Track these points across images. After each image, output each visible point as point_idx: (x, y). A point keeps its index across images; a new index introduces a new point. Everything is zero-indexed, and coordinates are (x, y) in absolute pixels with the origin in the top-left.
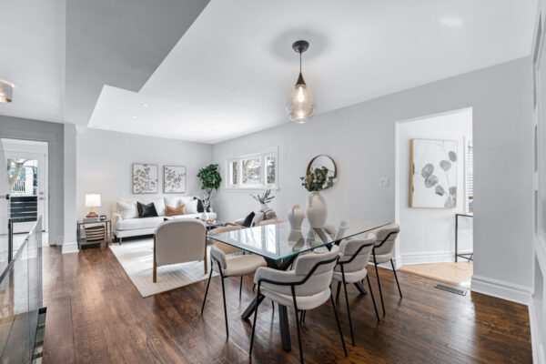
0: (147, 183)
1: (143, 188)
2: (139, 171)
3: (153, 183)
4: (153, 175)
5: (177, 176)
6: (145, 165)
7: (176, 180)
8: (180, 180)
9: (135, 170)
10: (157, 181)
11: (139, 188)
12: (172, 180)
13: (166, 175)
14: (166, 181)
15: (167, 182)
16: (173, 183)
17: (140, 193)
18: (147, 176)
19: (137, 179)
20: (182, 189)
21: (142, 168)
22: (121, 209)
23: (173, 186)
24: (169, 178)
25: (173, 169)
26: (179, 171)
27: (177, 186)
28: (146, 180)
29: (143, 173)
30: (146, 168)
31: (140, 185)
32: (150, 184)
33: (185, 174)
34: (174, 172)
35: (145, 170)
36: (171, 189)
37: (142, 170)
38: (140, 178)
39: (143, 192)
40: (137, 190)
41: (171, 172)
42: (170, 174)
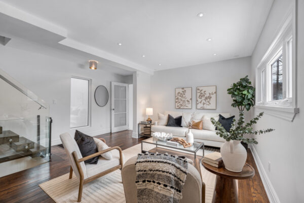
0: (184, 101)
1: (181, 105)
2: (179, 93)
3: (188, 101)
4: (188, 95)
5: (207, 95)
6: (183, 88)
7: (206, 98)
8: (210, 98)
9: (177, 92)
10: (191, 99)
11: (178, 105)
12: (203, 98)
13: (199, 94)
15: (199, 100)
16: (204, 101)
17: (179, 108)
18: (184, 96)
19: (178, 99)
20: (213, 106)
22: (159, 118)
23: (204, 104)
24: (201, 96)
25: (204, 89)
26: (209, 90)
27: (208, 103)
28: (184, 99)
29: (181, 94)
30: (183, 90)
31: (179, 102)
32: (186, 102)
33: (216, 93)
34: (205, 92)
35: (183, 92)
36: (202, 106)
37: (181, 92)
38: (180, 98)
39: (182, 107)
40: (178, 106)
41: (202, 92)
42: (201, 93)
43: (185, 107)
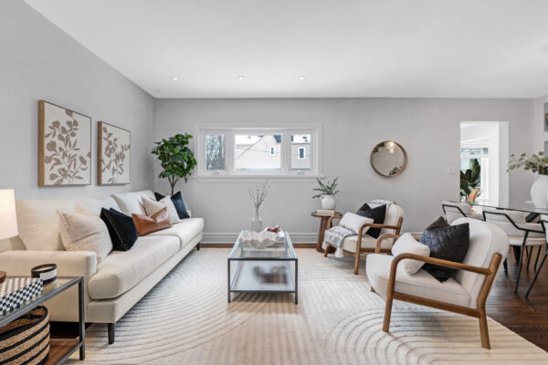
0: (72, 158)
1: (64, 173)
2: (56, 124)
3: (83, 160)
4: (83, 139)
5: (119, 150)
6: (69, 112)
7: (118, 157)
8: (123, 157)
9: (48, 122)
10: (89, 155)
11: (55, 171)
12: (113, 156)
13: (104, 144)
14: (104, 156)
15: (106, 160)
16: (113, 164)
17: (58, 185)
18: (72, 140)
20: (125, 175)
21: (64, 119)
23: (114, 170)
24: (109, 151)
25: (114, 132)
26: (122, 139)
27: (119, 170)
28: (72, 152)
29: (64, 130)
30: (70, 119)
31: (58, 162)
32: (79, 162)
33: (129, 147)
34: (115, 140)
35: (68, 123)
36: (111, 176)
37: (63, 124)
38: (60, 144)
39: (65, 182)
40: (53, 177)
41: (111, 139)
42: (110, 143)
43: (76, 181)
